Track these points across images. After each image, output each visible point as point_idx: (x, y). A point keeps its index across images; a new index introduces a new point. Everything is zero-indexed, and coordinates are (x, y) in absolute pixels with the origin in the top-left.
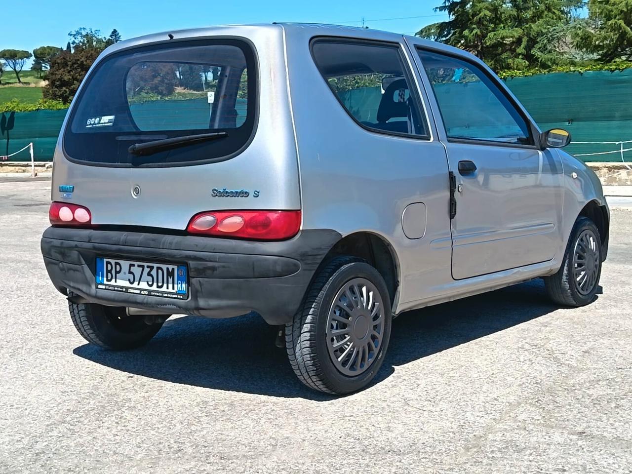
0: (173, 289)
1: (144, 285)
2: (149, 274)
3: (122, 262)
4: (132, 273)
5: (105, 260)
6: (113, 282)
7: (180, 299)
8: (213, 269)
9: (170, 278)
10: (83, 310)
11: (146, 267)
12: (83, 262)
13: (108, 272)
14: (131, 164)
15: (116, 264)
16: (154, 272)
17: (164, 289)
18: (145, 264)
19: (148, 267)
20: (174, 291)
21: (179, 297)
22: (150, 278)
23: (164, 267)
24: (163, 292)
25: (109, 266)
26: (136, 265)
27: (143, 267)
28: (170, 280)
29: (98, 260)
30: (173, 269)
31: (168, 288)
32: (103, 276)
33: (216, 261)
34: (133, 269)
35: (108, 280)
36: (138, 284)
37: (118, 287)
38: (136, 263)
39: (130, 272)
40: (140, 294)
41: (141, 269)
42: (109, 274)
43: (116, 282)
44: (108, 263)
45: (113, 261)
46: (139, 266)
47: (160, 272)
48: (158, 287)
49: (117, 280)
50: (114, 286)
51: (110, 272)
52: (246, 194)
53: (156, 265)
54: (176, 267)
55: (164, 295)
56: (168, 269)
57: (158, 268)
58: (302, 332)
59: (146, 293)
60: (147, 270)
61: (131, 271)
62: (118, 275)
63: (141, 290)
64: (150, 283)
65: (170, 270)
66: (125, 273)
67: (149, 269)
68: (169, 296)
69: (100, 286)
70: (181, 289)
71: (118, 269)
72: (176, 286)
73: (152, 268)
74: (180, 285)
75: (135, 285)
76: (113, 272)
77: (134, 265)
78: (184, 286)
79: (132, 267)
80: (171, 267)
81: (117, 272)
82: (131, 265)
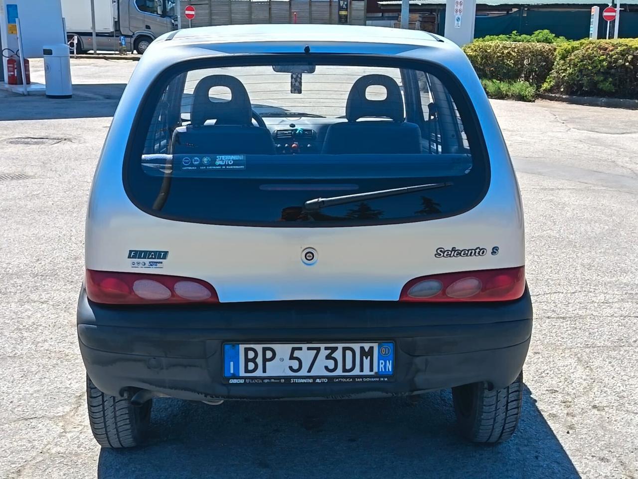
0: (371, 370)
1: (319, 371)
2: (329, 357)
3: (276, 347)
4: (297, 359)
5: (242, 347)
6: (259, 373)
7: (384, 382)
9: (367, 358)
11: (323, 349)
13: (247, 360)
15: (265, 350)
16: (338, 355)
17: (356, 371)
18: (322, 346)
19: (326, 349)
20: (372, 373)
21: (381, 379)
22: (332, 362)
23: (356, 347)
24: (354, 377)
26: (305, 348)
27: (318, 349)
28: (367, 361)
29: (227, 347)
30: (371, 348)
31: (362, 370)
32: (237, 367)
34: (297, 354)
35: (247, 371)
36: (309, 371)
37: (270, 378)
38: (305, 346)
39: (292, 357)
40: (314, 382)
41: (314, 352)
42: (251, 364)
43: (264, 371)
44: (247, 350)
45: (259, 348)
46: (309, 349)
47: (349, 354)
48: (344, 370)
49: (268, 369)
50: (263, 378)
51: (254, 360)
52: (481, 251)
53: (340, 346)
54: (375, 346)
55: (357, 380)
56: (362, 349)
57: (345, 349)
59: (325, 380)
60: (324, 353)
62: (268, 363)
63: (314, 378)
64: (331, 368)
65: (367, 350)
66: (282, 360)
67: (329, 351)
68: (365, 380)
70: (383, 370)
71: (269, 354)
72: (375, 367)
73: (334, 349)
74: (382, 365)
75: (304, 372)
76: (259, 360)
77: (300, 349)
78: (389, 365)
79: (296, 352)
80: (367, 346)
81: (266, 360)
82: (294, 349)
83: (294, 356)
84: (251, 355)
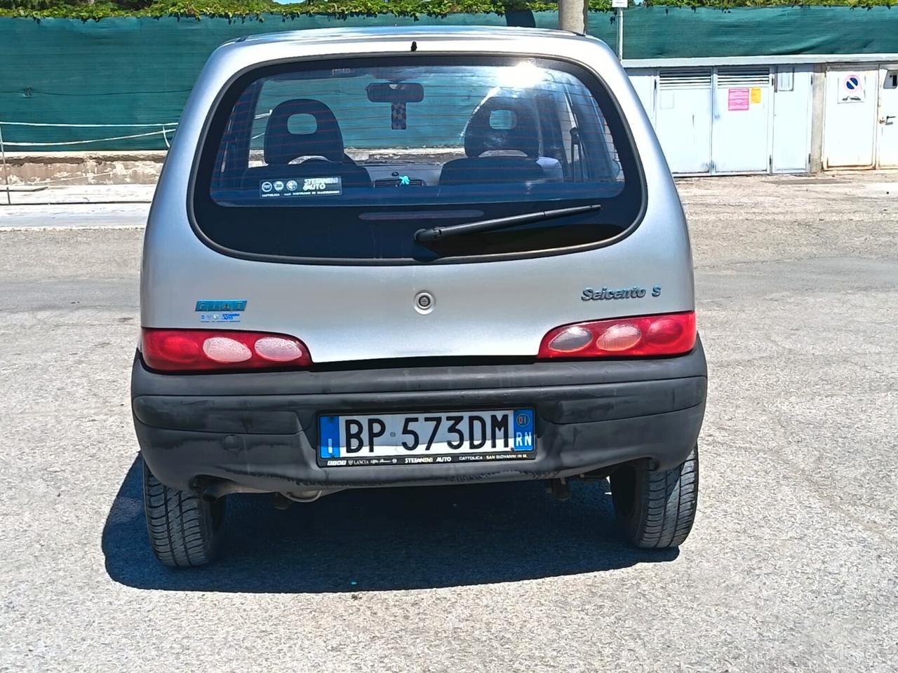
0: (506, 445)
1: (440, 448)
2: (452, 429)
3: (385, 418)
4: (413, 433)
5: (342, 420)
6: (365, 452)
7: (522, 459)
8: (608, 407)
9: (500, 430)
10: (194, 509)
11: (444, 420)
12: (300, 428)
13: (349, 436)
14: (411, 259)
15: (371, 422)
16: (463, 426)
17: (487, 447)
18: (444, 415)
19: (449, 419)
20: (508, 449)
21: (520, 456)
22: (456, 435)
23: (486, 416)
24: (484, 454)
26: (422, 419)
27: (439, 420)
28: (500, 433)
29: (324, 420)
30: (505, 417)
31: (494, 446)
32: (336, 445)
33: (613, 396)
34: (411, 426)
35: (349, 450)
36: (428, 448)
37: (378, 458)
38: (422, 416)
39: (406, 431)
40: (434, 462)
41: (435, 423)
42: (354, 441)
43: (371, 450)
44: (348, 423)
45: (364, 420)
46: (427, 419)
47: (477, 424)
48: (472, 446)
49: (375, 448)
50: (370, 459)
51: (357, 436)
52: (638, 294)
53: (466, 415)
54: (510, 414)
55: (488, 457)
56: (494, 418)
57: (472, 419)
58: (682, 473)
59: (448, 459)
60: (446, 425)
61: (409, 428)
62: (375, 439)
63: (435, 456)
64: (455, 443)
65: (499, 419)
66: (393, 434)
67: (452, 422)
68: (498, 457)
69: (331, 463)
70: (521, 444)
71: (377, 428)
72: (511, 441)
73: (459, 419)
74: (519, 439)
75: (421, 449)
76: (365, 436)
77: (416, 420)
78: (528, 439)
79: (410, 423)
80: (499, 415)
81: (373, 435)
82: (408, 421)
83: (409, 429)
84: (354, 429)
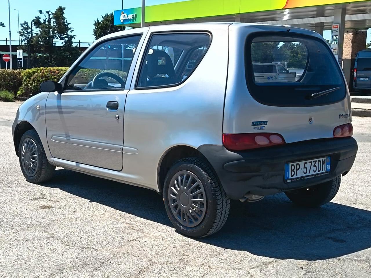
0: (325, 169)
1: (312, 173)
2: (314, 166)
3: (300, 163)
4: (306, 168)
5: (290, 164)
6: (295, 176)
9: (324, 164)
11: (313, 162)
13: (292, 171)
15: (297, 164)
16: (317, 164)
17: (321, 171)
18: (312, 161)
19: (314, 162)
20: (325, 171)
21: (327, 173)
23: (321, 159)
25: (293, 167)
26: (308, 162)
27: (311, 162)
28: (324, 166)
29: (286, 165)
30: (325, 160)
31: (323, 170)
32: (289, 174)
35: (292, 176)
36: (309, 173)
37: (298, 178)
38: (308, 161)
40: (310, 178)
41: (311, 163)
42: (293, 173)
43: (297, 175)
44: (292, 165)
45: (295, 164)
46: (309, 162)
47: (319, 163)
48: (318, 171)
50: (296, 179)
51: (293, 171)
53: (317, 160)
54: (326, 158)
55: (321, 175)
56: (323, 160)
59: (314, 176)
60: (313, 163)
61: (305, 166)
63: (310, 176)
64: (315, 170)
65: (324, 160)
66: (302, 169)
67: (314, 163)
68: (323, 174)
69: (287, 181)
70: (328, 169)
71: (298, 167)
73: (315, 162)
74: (327, 167)
75: (307, 174)
76: (295, 170)
77: (306, 163)
78: (329, 166)
79: (306, 164)
80: (324, 159)
81: (297, 170)
